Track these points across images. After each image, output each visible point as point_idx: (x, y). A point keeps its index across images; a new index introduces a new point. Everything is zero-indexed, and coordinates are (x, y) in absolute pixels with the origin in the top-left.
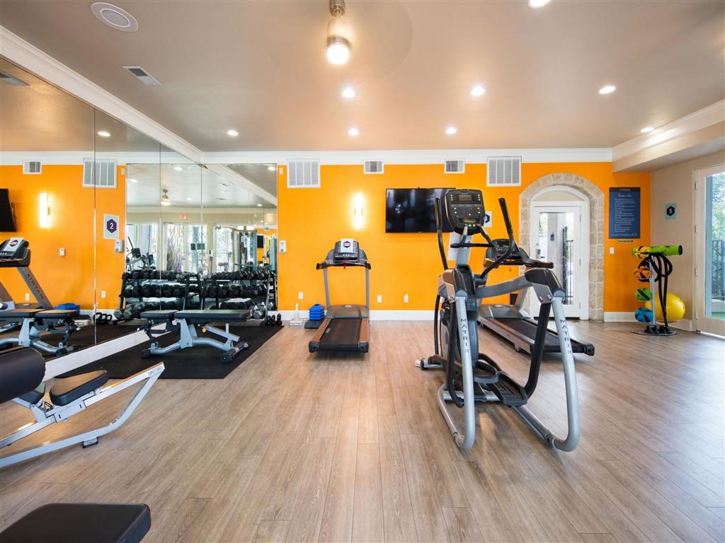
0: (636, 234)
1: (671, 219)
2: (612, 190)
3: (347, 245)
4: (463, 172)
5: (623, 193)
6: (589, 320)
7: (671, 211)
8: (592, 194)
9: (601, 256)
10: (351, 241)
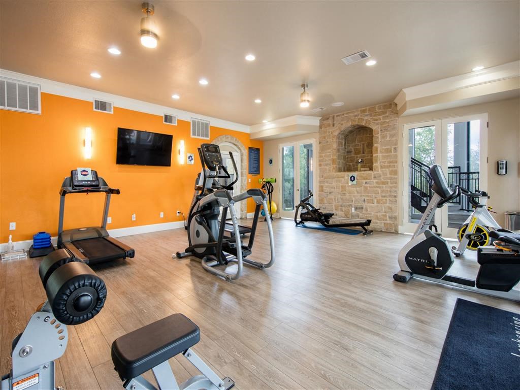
0: (258, 172)
1: (271, 166)
2: (249, 148)
3: (84, 173)
4: (176, 125)
5: (254, 150)
6: (241, 218)
7: (271, 162)
8: (242, 149)
9: (245, 183)
10: (89, 170)
